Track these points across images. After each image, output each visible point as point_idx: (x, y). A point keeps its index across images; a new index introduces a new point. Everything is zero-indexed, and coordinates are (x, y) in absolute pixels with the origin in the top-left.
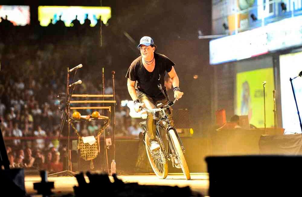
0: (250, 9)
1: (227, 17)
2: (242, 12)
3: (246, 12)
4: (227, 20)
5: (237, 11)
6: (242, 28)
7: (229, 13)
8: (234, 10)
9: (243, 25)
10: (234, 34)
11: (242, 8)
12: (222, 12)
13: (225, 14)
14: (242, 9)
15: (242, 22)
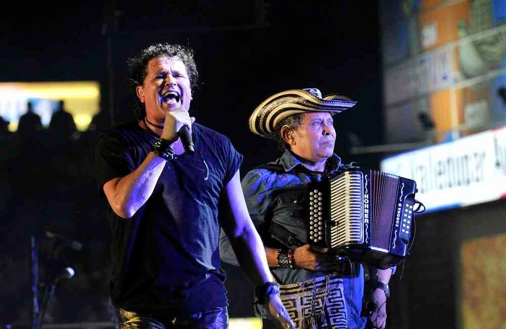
0: (492, 75)
1: (427, 96)
2: (469, 83)
3: (481, 84)
4: (429, 105)
5: (456, 81)
6: (471, 123)
7: (431, 88)
8: (445, 78)
9: (473, 116)
10: (449, 140)
11: (471, 72)
12: (413, 85)
13: (422, 90)
14: (467, 76)
15: (470, 109)
